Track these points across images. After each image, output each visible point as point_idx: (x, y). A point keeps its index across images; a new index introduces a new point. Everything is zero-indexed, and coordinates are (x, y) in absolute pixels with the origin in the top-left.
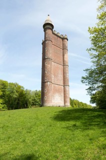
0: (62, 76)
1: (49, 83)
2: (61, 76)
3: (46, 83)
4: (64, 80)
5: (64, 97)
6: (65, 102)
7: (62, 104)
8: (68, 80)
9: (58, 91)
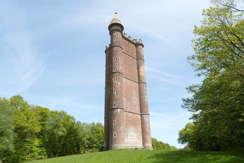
0: (138, 99)
1: (119, 110)
2: (136, 100)
3: (116, 111)
4: (140, 106)
5: (143, 132)
6: (144, 141)
7: (140, 145)
8: (147, 105)
9: (132, 123)
